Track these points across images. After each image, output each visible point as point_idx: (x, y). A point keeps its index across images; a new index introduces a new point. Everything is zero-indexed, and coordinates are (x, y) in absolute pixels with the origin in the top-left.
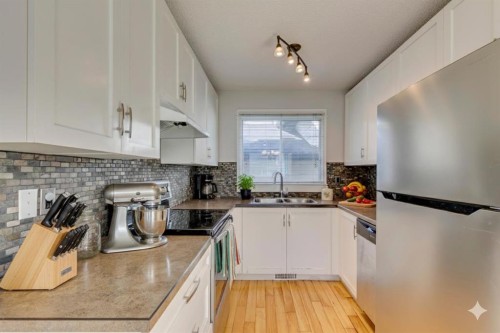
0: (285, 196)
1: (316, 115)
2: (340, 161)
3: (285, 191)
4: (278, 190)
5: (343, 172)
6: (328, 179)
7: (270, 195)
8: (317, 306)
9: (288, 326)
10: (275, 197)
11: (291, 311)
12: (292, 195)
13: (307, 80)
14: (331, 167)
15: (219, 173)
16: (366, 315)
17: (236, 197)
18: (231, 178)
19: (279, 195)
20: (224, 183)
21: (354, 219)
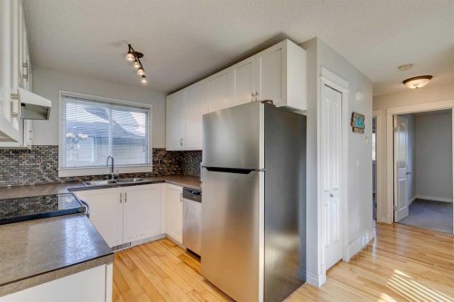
0: (115, 178)
1: (143, 108)
2: (162, 147)
3: (116, 172)
4: (108, 172)
5: (165, 156)
6: (153, 161)
7: (103, 177)
8: (155, 259)
9: (136, 279)
10: (105, 179)
11: (134, 269)
12: (122, 176)
13: (144, 81)
14: (156, 151)
15: (32, 156)
16: (189, 251)
17: (56, 183)
18: (51, 162)
19: (110, 177)
20: (40, 169)
21: (181, 189)
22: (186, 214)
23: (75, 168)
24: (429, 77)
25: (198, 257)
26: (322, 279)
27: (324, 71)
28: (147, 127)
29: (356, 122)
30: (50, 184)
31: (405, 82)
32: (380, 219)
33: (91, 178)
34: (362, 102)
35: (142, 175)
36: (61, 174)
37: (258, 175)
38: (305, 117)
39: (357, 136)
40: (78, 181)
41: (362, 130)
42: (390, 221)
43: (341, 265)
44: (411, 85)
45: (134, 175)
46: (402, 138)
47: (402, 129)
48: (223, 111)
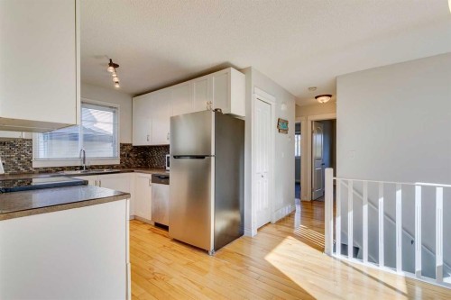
0: (87, 168)
1: (111, 107)
2: (129, 142)
3: (87, 164)
4: (79, 164)
5: (131, 151)
6: (121, 155)
7: (75, 168)
10: (76, 170)
12: (92, 167)
13: (117, 86)
14: (123, 146)
15: (7, 148)
16: (157, 225)
17: (31, 173)
18: (25, 154)
19: (81, 168)
20: (14, 159)
21: (150, 176)
22: (155, 195)
23: (48, 160)
24: (330, 96)
25: (166, 228)
26: (254, 232)
27: (257, 90)
28: (114, 124)
29: (282, 126)
30: (25, 173)
31: (316, 98)
32: (304, 198)
33: (63, 169)
34: (286, 111)
35: (111, 167)
36: (35, 165)
37: (210, 160)
38: (244, 121)
39: (282, 135)
40: (51, 172)
41: (286, 131)
42: (309, 199)
43: (270, 225)
44: (320, 100)
45: (103, 167)
46: (319, 139)
47: (319, 132)
48: (185, 115)
